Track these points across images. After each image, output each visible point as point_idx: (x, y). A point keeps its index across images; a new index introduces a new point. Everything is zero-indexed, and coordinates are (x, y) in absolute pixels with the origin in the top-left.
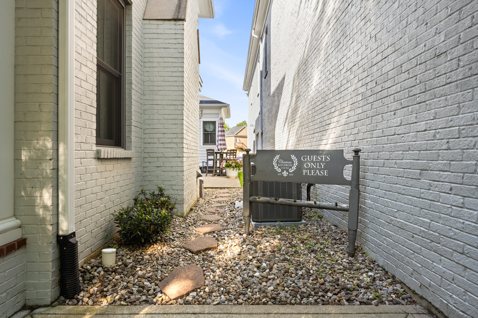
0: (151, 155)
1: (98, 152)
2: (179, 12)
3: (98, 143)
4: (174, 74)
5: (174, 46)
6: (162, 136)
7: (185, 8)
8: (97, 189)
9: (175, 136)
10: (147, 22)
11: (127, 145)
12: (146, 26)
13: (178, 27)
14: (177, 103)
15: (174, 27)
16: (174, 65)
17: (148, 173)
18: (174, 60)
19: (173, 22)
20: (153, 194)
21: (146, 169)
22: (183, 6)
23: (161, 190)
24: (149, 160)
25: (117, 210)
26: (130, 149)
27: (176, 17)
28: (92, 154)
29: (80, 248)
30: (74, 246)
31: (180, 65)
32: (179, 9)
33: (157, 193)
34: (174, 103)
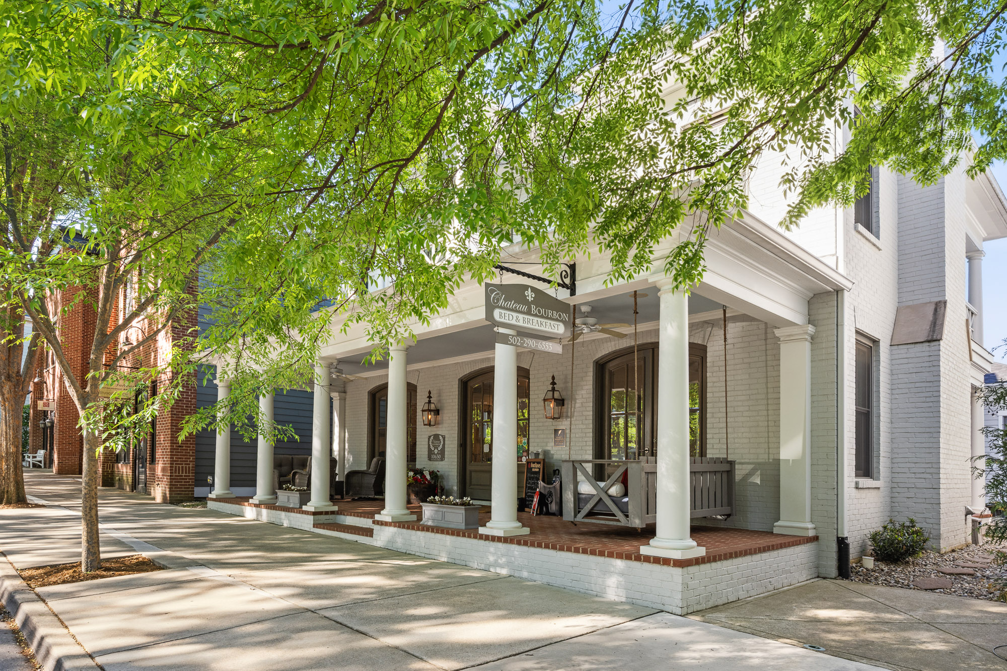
0: (900, 485)
1: (857, 483)
2: (934, 331)
3: (857, 475)
4: (928, 400)
5: (928, 369)
6: (913, 465)
7: (942, 324)
8: (856, 512)
9: (930, 465)
10: (896, 347)
11: (875, 475)
12: (894, 352)
13: (933, 348)
14: (932, 430)
15: (928, 349)
16: (928, 389)
17: (896, 504)
18: (928, 384)
19: (927, 344)
20: (903, 526)
21: (894, 500)
22: (938, 322)
23: (912, 521)
24: (898, 490)
25: (872, 531)
26: (879, 479)
27: (930, 338)
28: (853, 485)
29: (851, 546)
30: (847, 545)
31: (936, 389)
32: (934, 326)
33: (908, 524)
34: (928, 430)
